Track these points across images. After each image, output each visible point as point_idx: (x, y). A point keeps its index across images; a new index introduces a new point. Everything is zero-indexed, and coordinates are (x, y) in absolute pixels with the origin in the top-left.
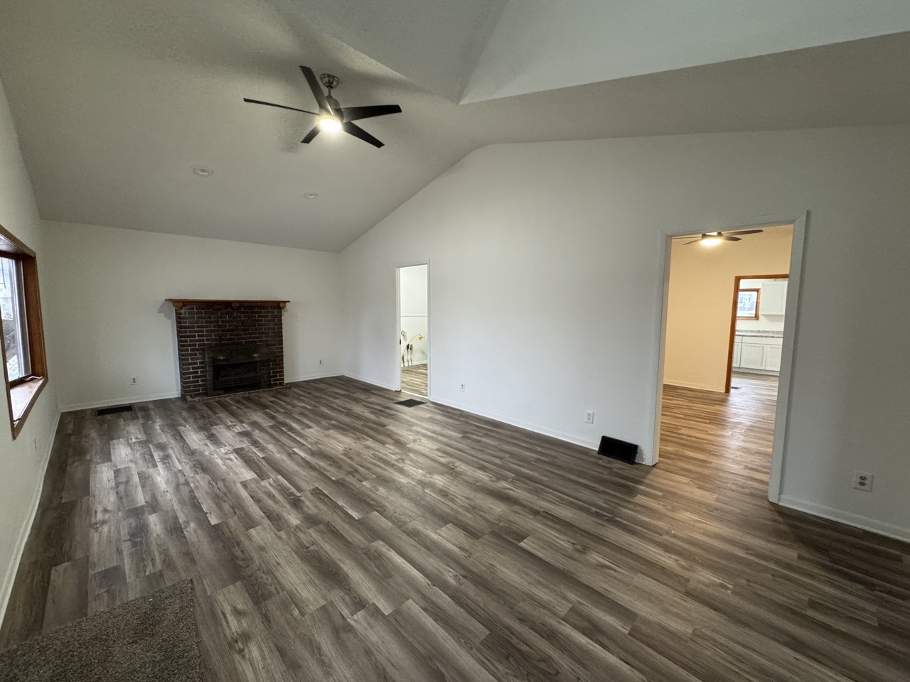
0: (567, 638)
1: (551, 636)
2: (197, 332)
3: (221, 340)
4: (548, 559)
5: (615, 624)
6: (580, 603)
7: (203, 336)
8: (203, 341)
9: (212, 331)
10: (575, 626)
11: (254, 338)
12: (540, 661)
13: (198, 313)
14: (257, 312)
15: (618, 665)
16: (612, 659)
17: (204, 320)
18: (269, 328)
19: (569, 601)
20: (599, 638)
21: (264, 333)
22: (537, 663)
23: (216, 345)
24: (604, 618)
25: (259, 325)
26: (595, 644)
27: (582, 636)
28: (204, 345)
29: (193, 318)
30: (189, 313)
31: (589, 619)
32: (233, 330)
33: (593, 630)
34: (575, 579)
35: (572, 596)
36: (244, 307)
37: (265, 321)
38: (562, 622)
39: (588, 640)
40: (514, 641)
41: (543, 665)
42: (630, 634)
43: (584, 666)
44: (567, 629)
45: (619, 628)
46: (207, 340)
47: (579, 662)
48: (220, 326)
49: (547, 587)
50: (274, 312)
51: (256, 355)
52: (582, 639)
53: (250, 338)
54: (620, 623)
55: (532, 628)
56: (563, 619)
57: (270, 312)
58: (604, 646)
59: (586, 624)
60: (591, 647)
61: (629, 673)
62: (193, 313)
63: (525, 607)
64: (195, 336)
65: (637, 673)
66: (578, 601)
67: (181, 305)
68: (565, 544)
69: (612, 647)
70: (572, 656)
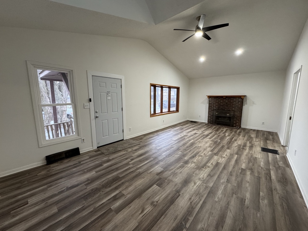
0: (114, 192)
1: (116, 188)
2: (213, 105)
3: (219, 108)
4: (147, 192)
5: (115, 205)
6: (125, 198)
7: (214, 106)
8: (214, 108)
9: (217, 105)
10: (117, 194)
11: (230, 109)
12: (110, 185)
13: (214, 100)
14: (232, 100)
15: (102, 201)
16: (104, 201)
17: (215, 102)
18: (236, 106)
19: (127, 194)
20: (112, 199)
21: (234, 107)
22: (110, 184)
23: (217, 110)
24: (118, 202)
25: (232, 104)
26: (110, 198)
27: (114, 195)
28: (214, 109)
29: (212, 101)
30: (211, 100)
31: (119, 198)
32: (223, 105)
33: (115, 198)
34: (137, 198)
35: (129, 196)
36: (228, 98)
37: (235, 103)
38: (120, 191)
39: (112, 196)
40: (117, 181)
41: (109, 185)
42: (110, 208)
43: (105, 194)
44: (117, 192)
45: (114, 206)
46: (215, 108)
47: (106, 193)
48: (219, 104)
49: (134, 190)
50: (239, 100)
51: (228, 115)
52: (113, 195)
53: (228, 109)
54: (115, 207)
55: (119, 185)
56: (121, 192)
57: (237, 100)
58: (109, 200)
59: (117, 197)
60: (110, 196)
61: (99, 203)
62: (212, 100)
63: (127, 184)
64: (212, 106)
65: (98, 206)
66: (127, 197)
67: (209, 97)
68: (157, 198)
69: (108, 202)
70: (109, 192)
